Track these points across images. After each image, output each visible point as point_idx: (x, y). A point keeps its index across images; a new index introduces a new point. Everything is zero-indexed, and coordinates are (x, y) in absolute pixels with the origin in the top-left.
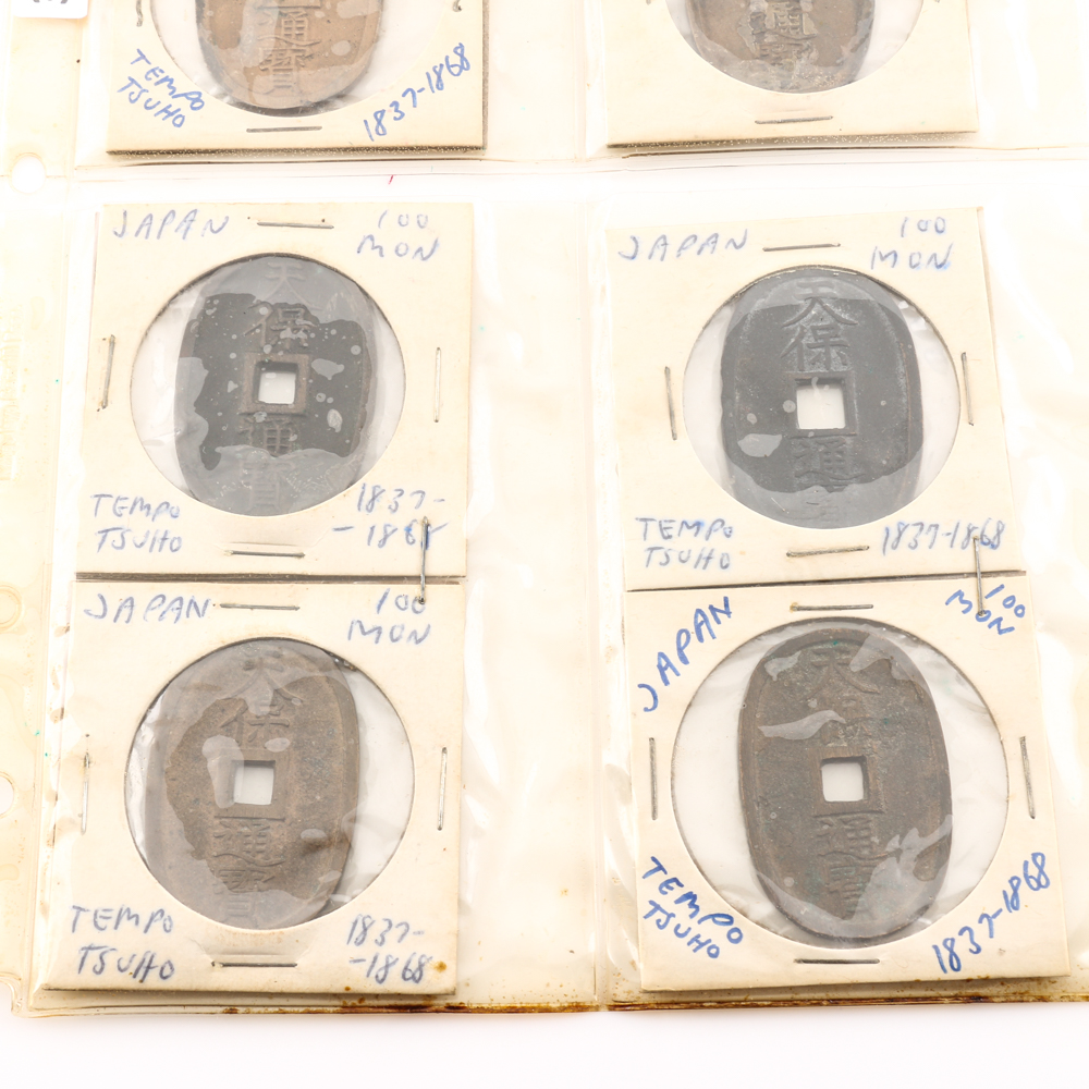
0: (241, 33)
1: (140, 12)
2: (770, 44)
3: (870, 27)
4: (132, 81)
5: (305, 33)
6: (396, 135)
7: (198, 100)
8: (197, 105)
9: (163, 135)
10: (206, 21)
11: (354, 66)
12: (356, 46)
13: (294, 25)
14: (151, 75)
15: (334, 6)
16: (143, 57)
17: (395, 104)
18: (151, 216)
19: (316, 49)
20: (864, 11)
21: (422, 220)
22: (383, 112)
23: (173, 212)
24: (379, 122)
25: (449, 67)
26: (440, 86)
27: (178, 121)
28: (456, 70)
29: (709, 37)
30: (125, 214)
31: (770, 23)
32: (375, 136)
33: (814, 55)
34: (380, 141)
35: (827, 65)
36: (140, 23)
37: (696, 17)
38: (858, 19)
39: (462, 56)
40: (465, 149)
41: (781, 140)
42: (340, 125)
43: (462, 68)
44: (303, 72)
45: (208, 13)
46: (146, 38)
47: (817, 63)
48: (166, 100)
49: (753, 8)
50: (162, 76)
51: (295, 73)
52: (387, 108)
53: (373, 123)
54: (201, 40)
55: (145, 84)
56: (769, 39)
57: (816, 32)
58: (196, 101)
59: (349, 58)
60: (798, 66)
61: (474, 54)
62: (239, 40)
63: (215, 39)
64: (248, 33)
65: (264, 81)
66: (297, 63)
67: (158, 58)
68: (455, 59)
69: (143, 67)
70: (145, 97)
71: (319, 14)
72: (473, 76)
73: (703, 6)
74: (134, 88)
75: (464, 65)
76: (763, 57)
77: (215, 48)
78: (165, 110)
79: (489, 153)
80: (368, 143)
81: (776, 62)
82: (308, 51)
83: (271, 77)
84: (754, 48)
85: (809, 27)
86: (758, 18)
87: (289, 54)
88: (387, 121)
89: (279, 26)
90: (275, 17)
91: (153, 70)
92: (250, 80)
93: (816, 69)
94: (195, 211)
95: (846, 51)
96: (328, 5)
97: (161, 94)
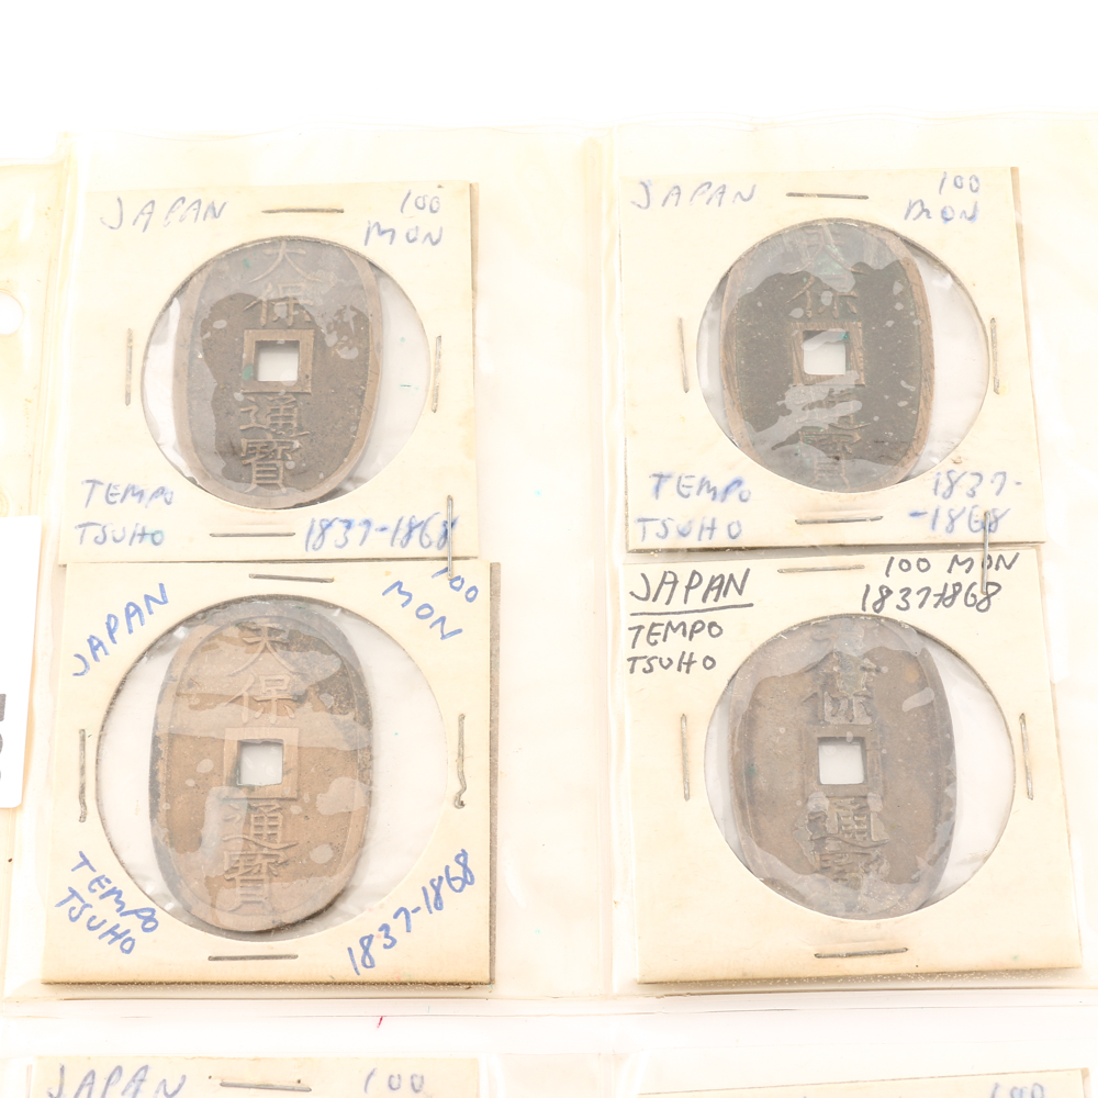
0: (203, 832)
1: (83, 803)
2: (833, 854)
3: (951, 833)
4: (74, 893)
5: (280, 834)
6: (387, 964)
7: (151, 919)
8: (150, 925)
9: (107, 961)
10: (162, 816)
11: (337, 877)
12: (338, 850)
13: (266, 822)
14: (96, 886)
15: (313, 798)
16: (86, 862)
17: (385, 928)
18: (93, 1073)
19: (291, 853)
20: (944, 810)
21: (417, 1082)
22: (370, 938)
23: (119, 1069)
24: (366, 951)
25: (450, 880)
26: (439, 905)
27: (127, 946)
28: (457, 884)
29: (759, 844)
30: (62, 1069)
31: (831, 826)
32: (361, 969)
33: (885, 867)
34: (367, 975)
35: (899, 881)
36: (83, 818)
37: (744, 817)
38: (936, 822)
39: (465, 866)
40: (469, 985)
41: (846, 978)
42: (320, 951)
43: (465, 882)
44: (276, 884)
45: (164, 806)
46: (91, 838)
47: (888, 879)
48: (113, 918)
49: (811, 806)
50: (109, 887)
51: (266, 886)
52: (375, 932)
53: (358, 952)
54: (155, 841)
55: (88, 897)
56: (831, 846)
57: (886, 837)
58: (149, 920)
59: (329, 868)
60: (866, 881)
61: (478, 864)
62: (200, 840)
63: (172, 839)
64: (212, 829)
65: (231, 896)
66: (269, 871)
67: (106, 865)
68: (457, 871)
69: (86, 875)
70: (87, 913)
71: (295, 809)
72: (478, 893)
73: (752, 802)
74: (75, 902)
75: (467, 879)
76: (824, 870)
77: (171, 851)
78: (111, 931)
79: (503, 986)
80: (353, 977)
81: (840, 876)
82: (282, 856)
83: (238, 891)
84: (815, 860)
85: (878, 832)
86: (816, 819)
87: (259, 860)
88: (376, 949)
89: (248, 822)
90: (244, 812)
91: (98, 880)
92: (213, 893)
93: (887, 886)
94: (145, 1068)
95: (922, 863)
96: (306, 798)
97: (106, 910)
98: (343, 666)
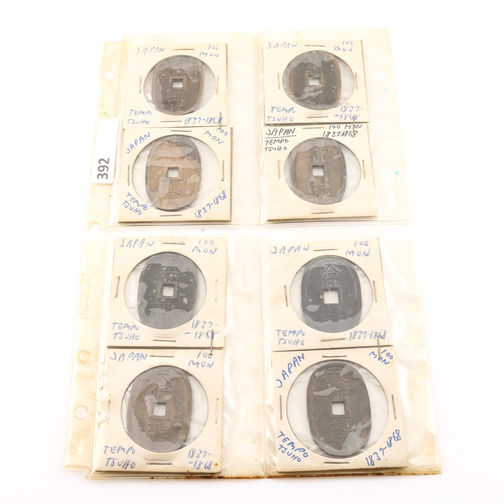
0: (159, 187)
1: (129, 182)
2: (316, 191)
3: (345, 186)
4: (126, 201)
5: (178, 187)
6: (204, 217)
7: (146, 207)
8: (145, 208)
9: (135, 217)
10: (148, 184)
11: (192, 197)
12: (192, 191)
13: (174, 185)
14: (132, 200)
15: (186, 180)
16: (129, 194)
17: (204, 208)
18: (131, 241)
19: (181, 192)
20: (344, 181)
21: (212, 242)
22: (200, 211)
23: (138, 240)
24: (199, 213)
25: (220, 198)
26: (218, 203)
27: (139, 213)
28: (222, 198)
29: (298, 189)
30: (123, 240)
31: (315, 185)
32: (198, 218)
33: (329, 194)
34: (200, 219)
35: (332, 197)
36: (129, 185)
37: (294, 183)
38: (342, 183)
39: (224, 194)
40: (225, 221)
41: (319, 219)
42: (188, 214)
43: (224, 198)
44: (177, 199)
45: (149, 182)
46: (130, 189)
47: (329, 196)
48: (136, 207)
49: (311, 180)
50: (135, 200)
51: (174, 199)
52: (202, 209)
53: (197, 214)
54: (147, 190)
55: (130, 202)
56: (315, 189)
57: (329, 187)
58: (145, 207)
59: (190, 195)
60: (324, 197)
61: (228, 194)
62: (158, 190)
63: (151, 190)
64: (161, 188)
65: (165, 202)
66: (175, 196)
67: (134, 195)
68: (222, 195)
69: (129, 197)
70: (130, 206)
71: (182, 182)
72: (228, 200)
73: (296, 180)
74: (127, 203)
75: (225, 197)
76: (314, 194)
77: (151, 192)
78: (136, 210)
79: (232, 222)
80: (196, 219)
81: (317, 196)
82: (178, 193)
83: (167, 200)
84: (311, 192)
85: (327, 186)
86: (312, 183)
87: (173, 194)
88: (202, 213)
89: (170, 185)
90: (169, 183)
91: (132, 198)
92: (161, 201)
93: (329, 198)
94: (144, 239)
95: (338, 193)
96: (184, 180)
97: (135, 205)
98: (194, 150)
